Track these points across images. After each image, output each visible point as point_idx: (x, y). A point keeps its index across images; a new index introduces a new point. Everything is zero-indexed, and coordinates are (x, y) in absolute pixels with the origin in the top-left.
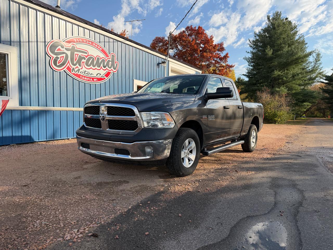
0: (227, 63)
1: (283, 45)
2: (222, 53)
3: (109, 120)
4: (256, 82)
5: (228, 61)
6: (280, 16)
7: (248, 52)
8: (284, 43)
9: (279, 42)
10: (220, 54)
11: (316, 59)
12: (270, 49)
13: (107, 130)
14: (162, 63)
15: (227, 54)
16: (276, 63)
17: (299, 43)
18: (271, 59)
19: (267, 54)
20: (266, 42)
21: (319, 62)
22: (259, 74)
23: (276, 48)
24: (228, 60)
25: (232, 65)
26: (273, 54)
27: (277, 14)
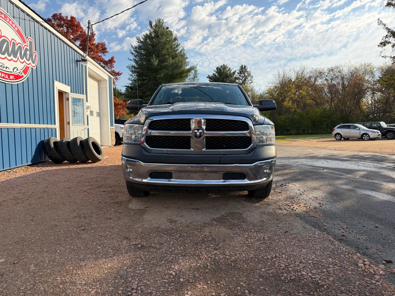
0: (113, 69)
1: (167, 57)
2: (105, 55)
3: (207, 138)
4: (143, 94)
5: (114, 66)
6: (162, 24)
7: (131, 60)
8: (168, 55)
9: (164, 52)
10: (101, 56)
11: (194, 75)
12: (155, 59)
13: (203, 150)
14: (82, 61)
15: (113, 58)
16: (162, 75)
17: (181, 56)
18: (157, 70)
19: (153, 64)
20: (150, 50)
21: (197, 79)
22: (145, 86)
23: (161, 58)
24: (115, 64)
25: (120, 73)
26: (158, 64)
27: (159, 21)
